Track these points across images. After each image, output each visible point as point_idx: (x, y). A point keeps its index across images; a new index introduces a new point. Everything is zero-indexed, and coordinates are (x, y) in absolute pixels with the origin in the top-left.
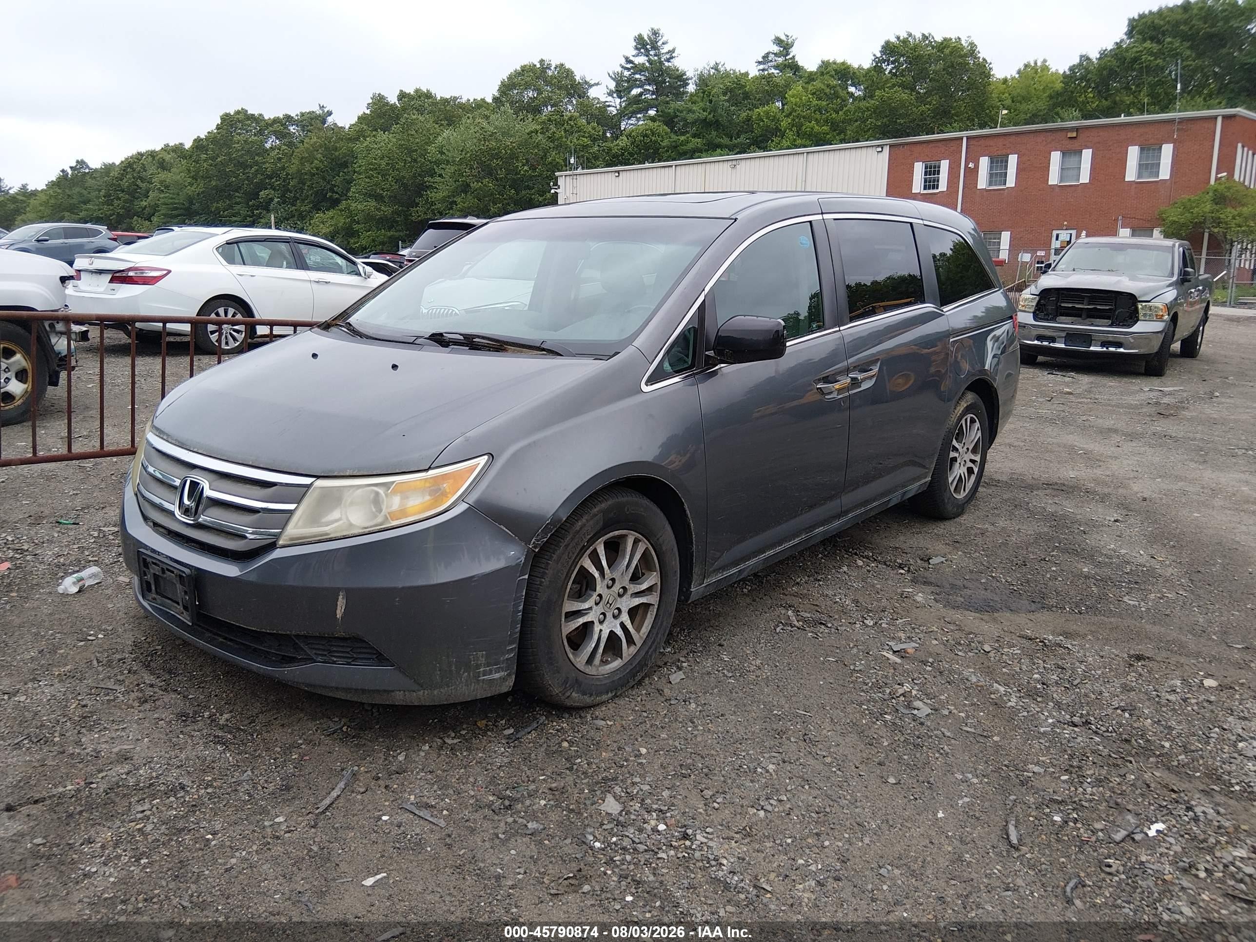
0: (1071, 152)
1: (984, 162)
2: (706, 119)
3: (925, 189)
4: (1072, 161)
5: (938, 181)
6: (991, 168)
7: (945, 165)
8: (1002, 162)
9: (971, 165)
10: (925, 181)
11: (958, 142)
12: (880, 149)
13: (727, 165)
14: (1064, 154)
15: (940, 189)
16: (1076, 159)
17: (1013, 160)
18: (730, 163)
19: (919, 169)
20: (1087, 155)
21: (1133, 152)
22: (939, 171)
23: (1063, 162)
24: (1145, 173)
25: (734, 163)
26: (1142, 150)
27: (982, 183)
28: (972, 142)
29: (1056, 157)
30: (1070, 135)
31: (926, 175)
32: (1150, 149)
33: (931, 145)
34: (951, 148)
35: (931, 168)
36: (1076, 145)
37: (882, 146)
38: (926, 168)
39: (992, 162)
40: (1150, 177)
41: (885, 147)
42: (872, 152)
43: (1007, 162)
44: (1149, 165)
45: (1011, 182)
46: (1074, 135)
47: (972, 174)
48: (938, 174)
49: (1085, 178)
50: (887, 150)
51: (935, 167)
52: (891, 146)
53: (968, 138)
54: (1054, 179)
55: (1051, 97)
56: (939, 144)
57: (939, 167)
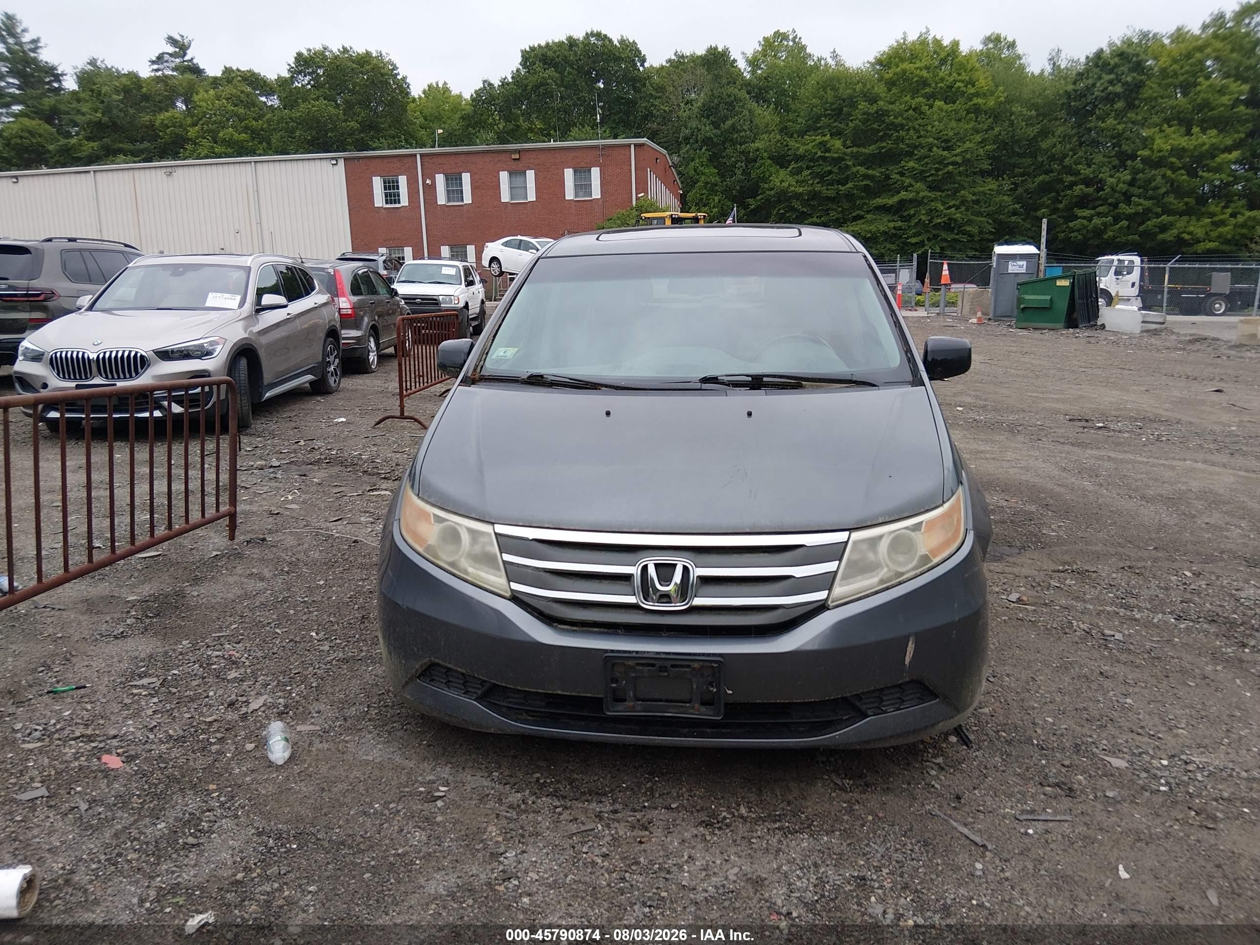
0: (517, 173)
1: (440, 179)
2: (100, 120)
3: (387, 203)
4: (518, 180)
5: (399, 196)
6: (447, 185)
7: (403, 180)
8: (456, 179)
9: (428, 182)
10: (386, 196)
11: (412, 158)
12: (335, 162)
13: (160, 173)
14: (511, 174)
15: (402, 204)
16: (522, 179)
17: (466, 178)
18: (164, 170)
19: (377, 183)
20: (530, 175)
21: (569, 173)
22: (398, 186)
23: (511, 182)
24: (581, 193)
25: (169, 170)
26: (575, 172)
27: (442, 199)
28: (426, 159)
29: (504, 176)
30: (513, 156)
31: (385, 189)
32: (582, 173)
33: (386, 161)
34: (406, 164)
35: (389, 183)
36: (520, 165)
37: (336, 159)
38: (385, 182)
39: (447, 179)
40: (584, 196)
41: (339, 160)
42: (326, 166)
43: (461, 179)
44: (583, 186)
45: (468, 199)
46: (517, 156)
47: (431, 190)
48: (398, 189)
49: (532, 197)
50: (341, 163)
51: (393, 182)
52: (345, 159)
53: (422, 155)
54: (505, 197)
55: (463, 118)
56: (394, 160)
57: (397, 182)
